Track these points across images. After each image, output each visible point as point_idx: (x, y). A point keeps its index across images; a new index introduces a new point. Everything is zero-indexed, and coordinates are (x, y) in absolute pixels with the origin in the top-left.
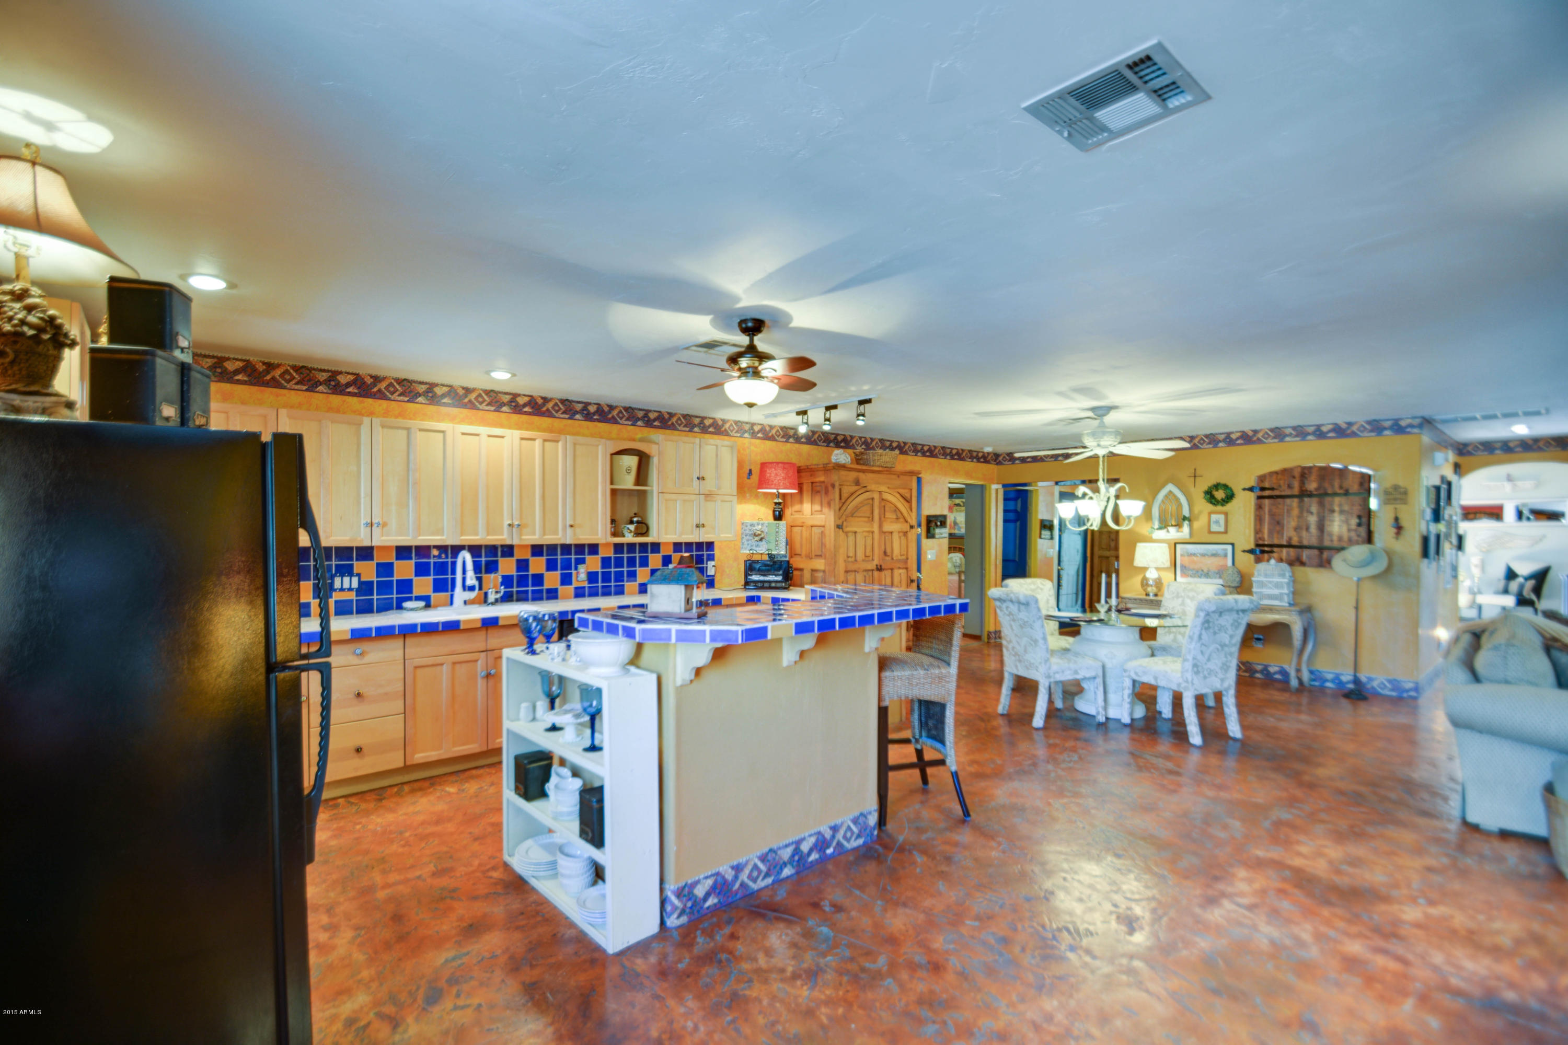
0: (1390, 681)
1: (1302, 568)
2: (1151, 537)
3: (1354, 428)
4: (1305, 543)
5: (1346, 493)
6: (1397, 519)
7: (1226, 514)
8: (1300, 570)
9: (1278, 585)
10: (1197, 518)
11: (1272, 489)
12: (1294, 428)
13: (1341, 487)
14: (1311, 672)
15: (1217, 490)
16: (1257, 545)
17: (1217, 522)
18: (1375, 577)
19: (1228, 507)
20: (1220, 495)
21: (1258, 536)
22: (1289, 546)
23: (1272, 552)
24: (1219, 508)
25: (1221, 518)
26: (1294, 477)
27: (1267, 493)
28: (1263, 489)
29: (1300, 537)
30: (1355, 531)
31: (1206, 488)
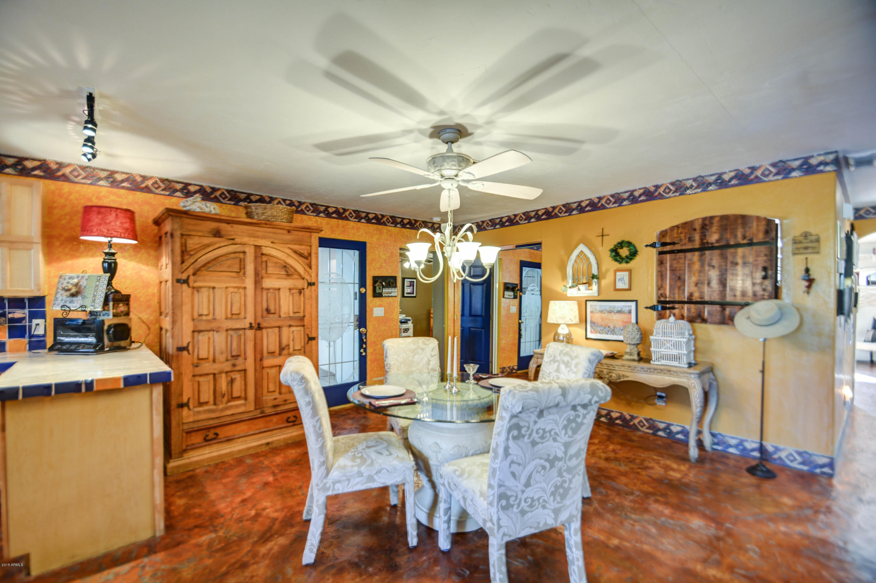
0: (800, 454)
1: (703, 325)
2: (566, 295)
3: (759, 173)
4: (707, 298)
5: (751, 244)
6: (807, 270)
7: (630, 271)
8: (699, 326)
9: (676, 345)
10: (604, 277)
11: (673, 244)
12: (695, 180)
13: (744, 237)
14: (713, 435)
15: (622, 247)
16: (659, 302)
17: (621, 279)
18: (784, 337)
19: (632, 264)
20: (624, 252)
21: (660, 292)
22: (690, 302)
23: (673, 308)
24: (624, 265)
25: (625, 275)
26: (695, 230)
27: (668, 248)
28: (664, 244)
29: (702, 293)
30: (761, 284)
31: (612, 247)
